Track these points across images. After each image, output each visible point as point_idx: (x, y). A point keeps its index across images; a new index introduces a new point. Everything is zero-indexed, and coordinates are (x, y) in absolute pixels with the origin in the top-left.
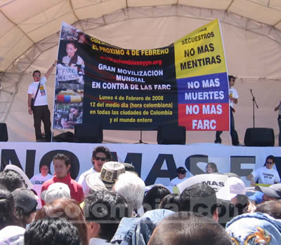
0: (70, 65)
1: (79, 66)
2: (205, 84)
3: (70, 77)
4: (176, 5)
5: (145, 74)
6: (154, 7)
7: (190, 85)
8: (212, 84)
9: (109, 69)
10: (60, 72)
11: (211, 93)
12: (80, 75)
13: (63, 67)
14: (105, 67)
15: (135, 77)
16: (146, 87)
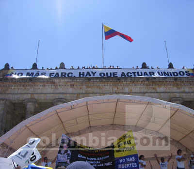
0: (64, 154)
1: (68, 154)
2: (128, 160)
3: (63, 160)
4: (113, 124)
5: (101, 159)
6: (103, 126)
7: (121, 161)
8: (131, 160)
9: (83, 157)
10: (59, 158)
11: (131, 164)
12: (68, 159)
13: (61, 155)
14: (81, 156)
15: (95, 161)
16: (100, 165)
